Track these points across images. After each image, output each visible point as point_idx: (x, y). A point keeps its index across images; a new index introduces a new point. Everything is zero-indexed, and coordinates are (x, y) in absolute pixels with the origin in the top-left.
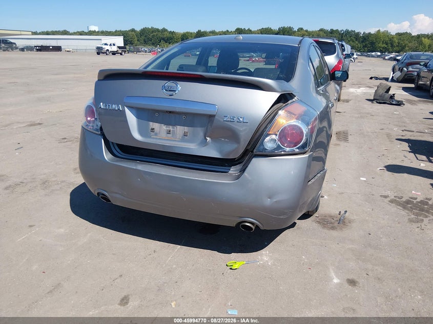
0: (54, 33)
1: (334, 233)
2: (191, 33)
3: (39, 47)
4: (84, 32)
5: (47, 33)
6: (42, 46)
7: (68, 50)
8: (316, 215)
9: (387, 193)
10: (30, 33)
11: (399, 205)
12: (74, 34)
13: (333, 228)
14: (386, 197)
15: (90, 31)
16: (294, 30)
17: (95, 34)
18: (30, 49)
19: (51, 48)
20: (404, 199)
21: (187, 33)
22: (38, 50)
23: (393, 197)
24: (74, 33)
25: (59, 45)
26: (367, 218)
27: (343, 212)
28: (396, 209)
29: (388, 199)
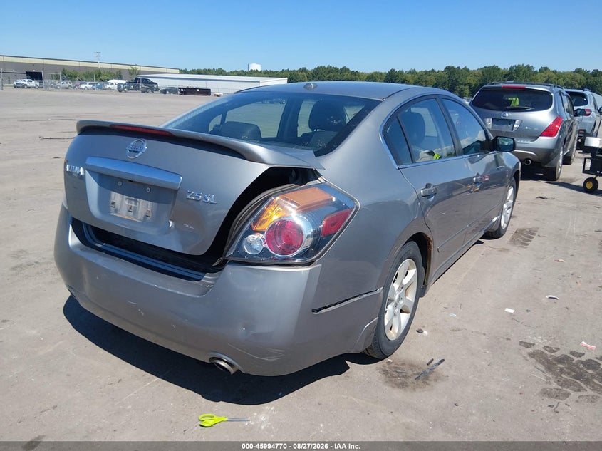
0: (206, 72)
1: (398, 394)
2: (381, 74)
3: (183, 89)
4: (243, 71)
5: (199, 72)
6: (187, 88)
7: (218, 94)
8: (389, 359)
9: (535, 338)
10: (178, 71)
11: (543, 363)
12: (231, 74)
13: (402, 385)
14: (527, 345)
15: (252, 70)
16: (535, 70)
17: (255, 74)
18: (173, 91)
19: (198, 90)
20: (558, 354)
21: (376, 73)
22: (182, 93)
23: (541, 348)
24: (231, 72)
25: (208, 87)
26: (470, 377)
27: (437, 361)
28: (533, 368)
29: (531, 350)
